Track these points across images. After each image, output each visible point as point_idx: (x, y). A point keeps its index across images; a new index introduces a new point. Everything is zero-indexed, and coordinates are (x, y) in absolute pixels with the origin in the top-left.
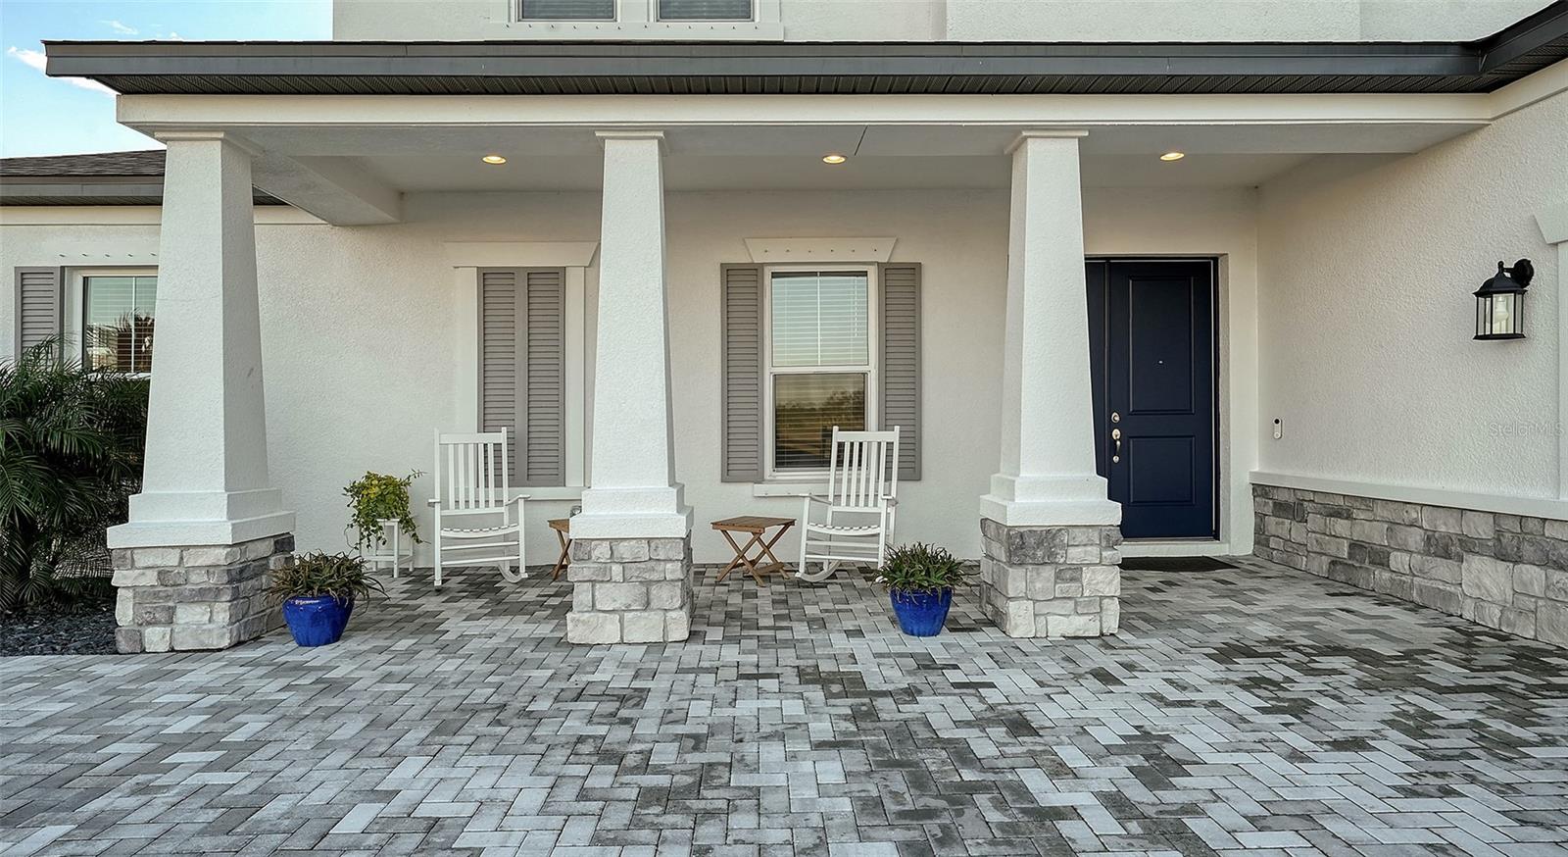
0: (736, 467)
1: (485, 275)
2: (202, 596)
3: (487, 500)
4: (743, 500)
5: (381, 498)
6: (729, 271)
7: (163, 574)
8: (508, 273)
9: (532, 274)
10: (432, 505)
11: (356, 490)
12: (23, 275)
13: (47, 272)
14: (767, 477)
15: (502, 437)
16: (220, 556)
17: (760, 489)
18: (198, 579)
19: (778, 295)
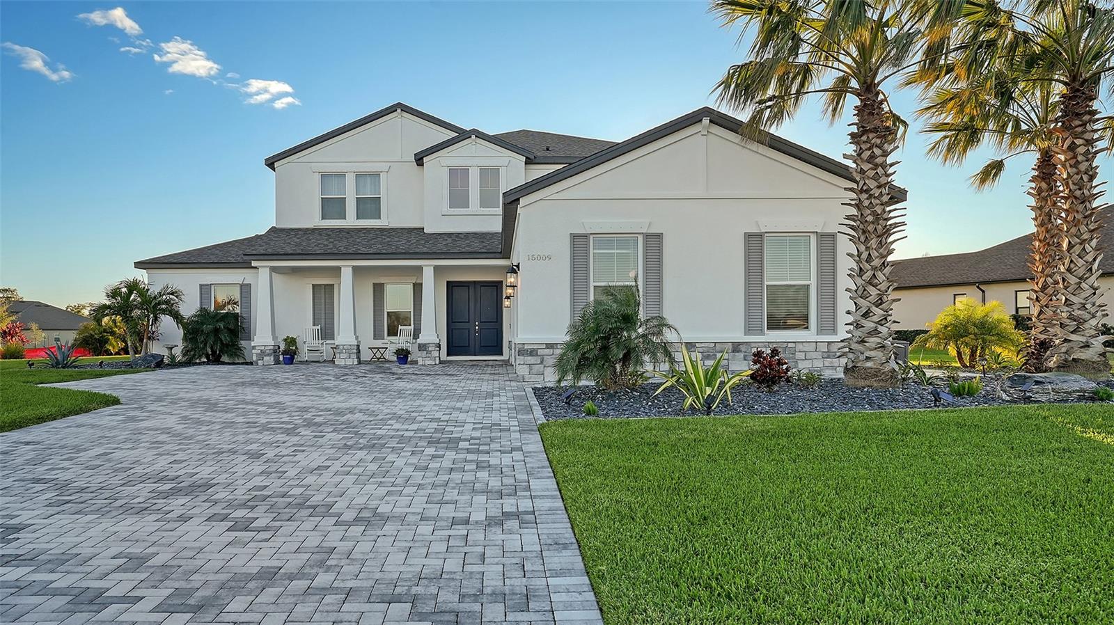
0: (377, 335)
1: (314, 286)
2: (268, 355)
3: (316, 343)
4: (378, 343)
5: (291, 342)
6: (375, 285)
7: (261, 351)
8: (320, 285)
9: (326, 286)
10: (305, 342)
11: (285, 340)
12: (201, 286)
13: (207, 285)
14: (385, 337)
15: (319, 327)
16: (272, 347)
17: (383, 341)
18: (268, 352)
19: (389, 289)
